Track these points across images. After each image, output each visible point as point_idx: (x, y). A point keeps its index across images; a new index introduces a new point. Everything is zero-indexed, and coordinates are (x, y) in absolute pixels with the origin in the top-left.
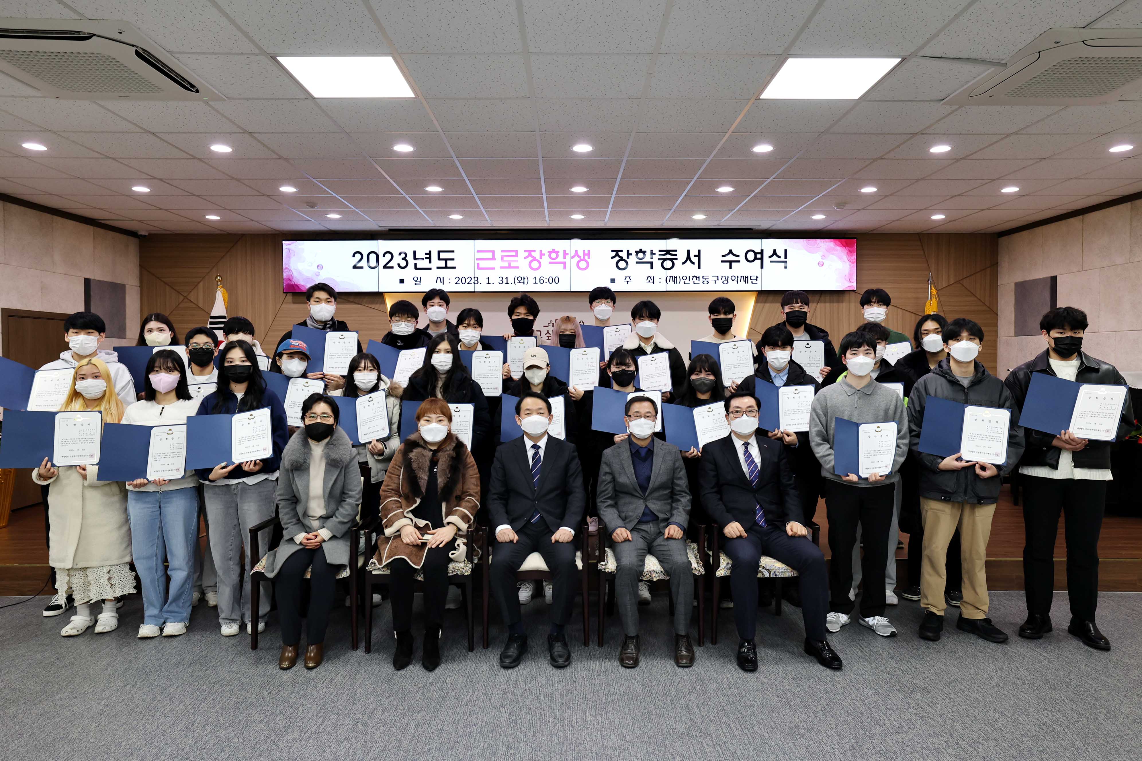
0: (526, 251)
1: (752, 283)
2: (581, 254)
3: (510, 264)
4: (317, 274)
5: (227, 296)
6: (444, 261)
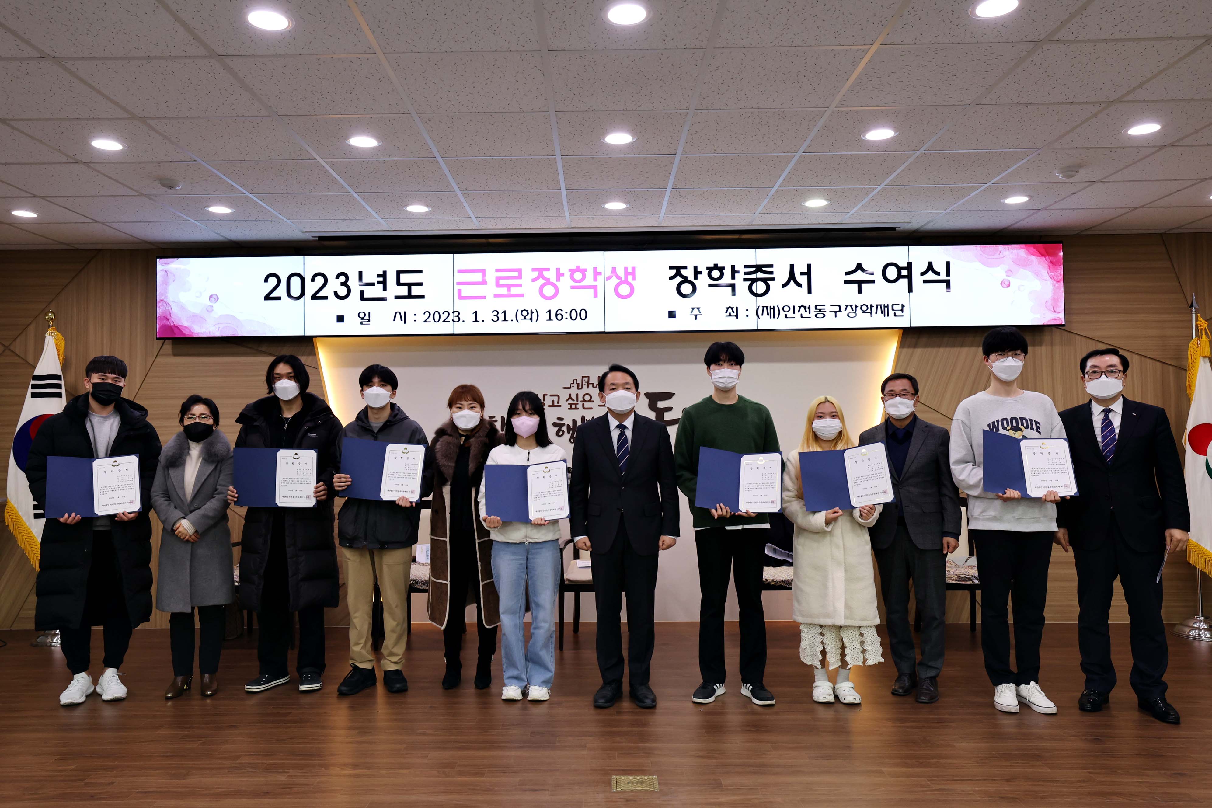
0: (534, 270)
1: (895, 315)
2: (621, 273)
3: (509, 290)
4: (210, 310)
5: (63, 344)
6: (406, 287)
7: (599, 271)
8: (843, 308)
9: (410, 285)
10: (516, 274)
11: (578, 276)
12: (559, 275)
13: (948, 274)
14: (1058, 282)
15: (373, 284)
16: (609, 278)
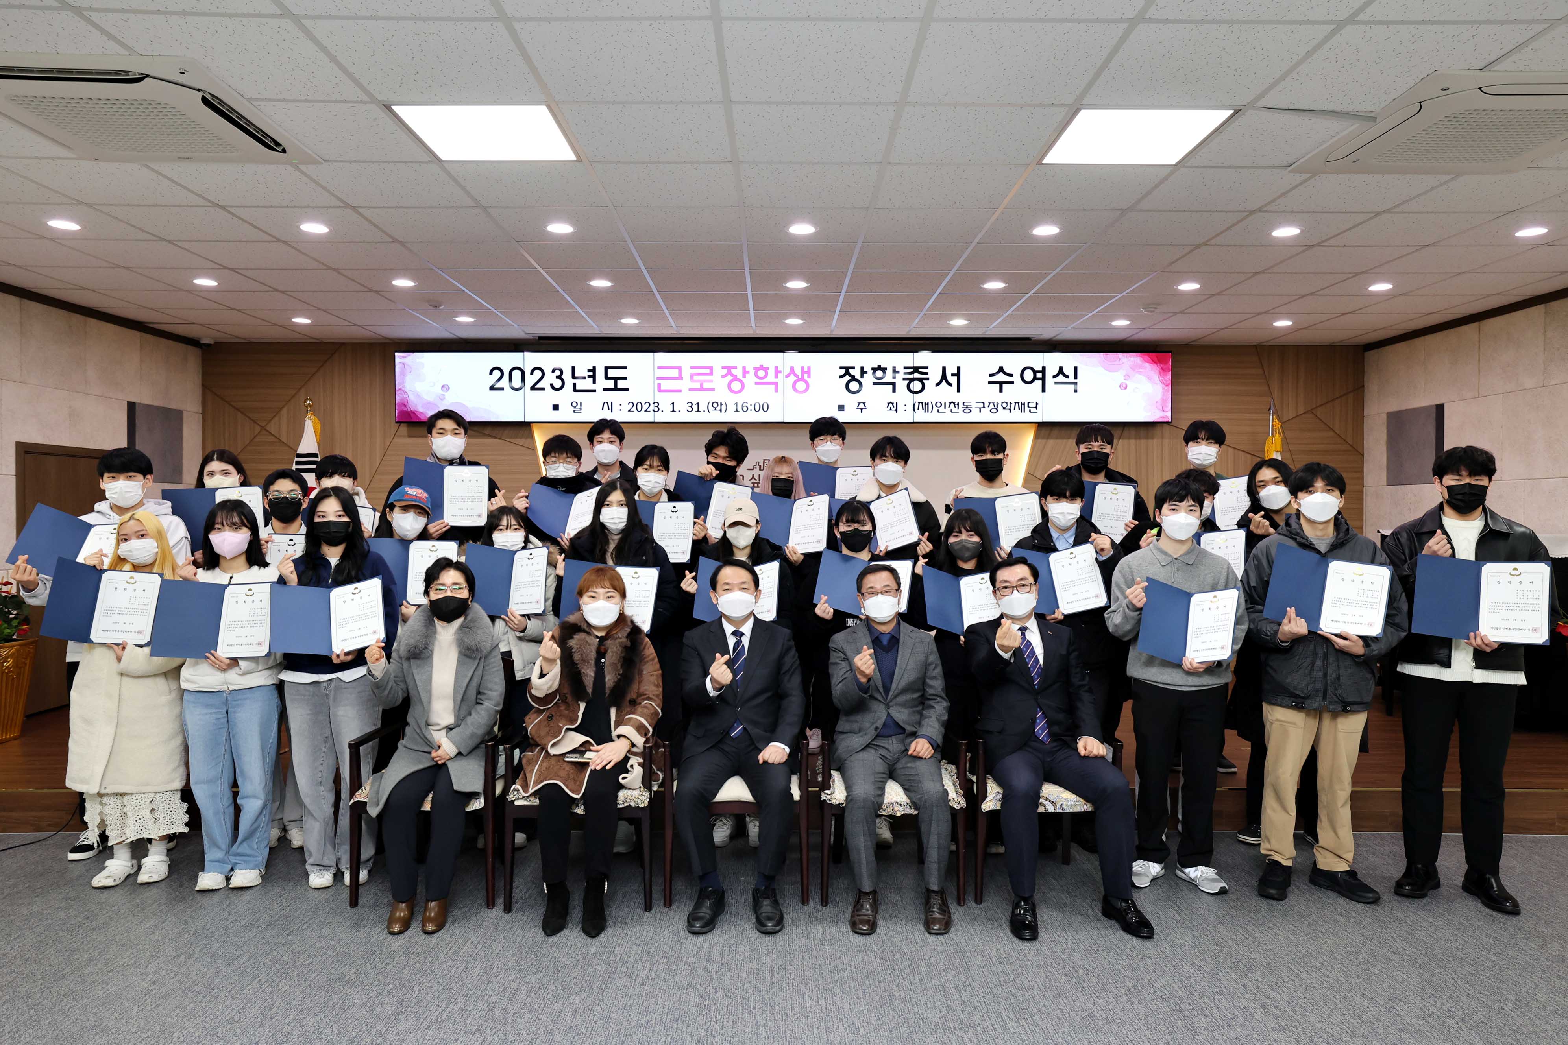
0: (723, 368)
1: (1030, 411)
2: (798, 371)
3: (702, 385)
4: (442, 398)
5: (320, 428)
6: (613, 381)
7: (779, 369)
8: (986, 405)
9: (616, 379)
10: (708, 371)
11: (761, 373)
12: (745, 372)
13: (1076, 377)
14: (1167, 385)
15: (584, 378)
16: (788, 376)
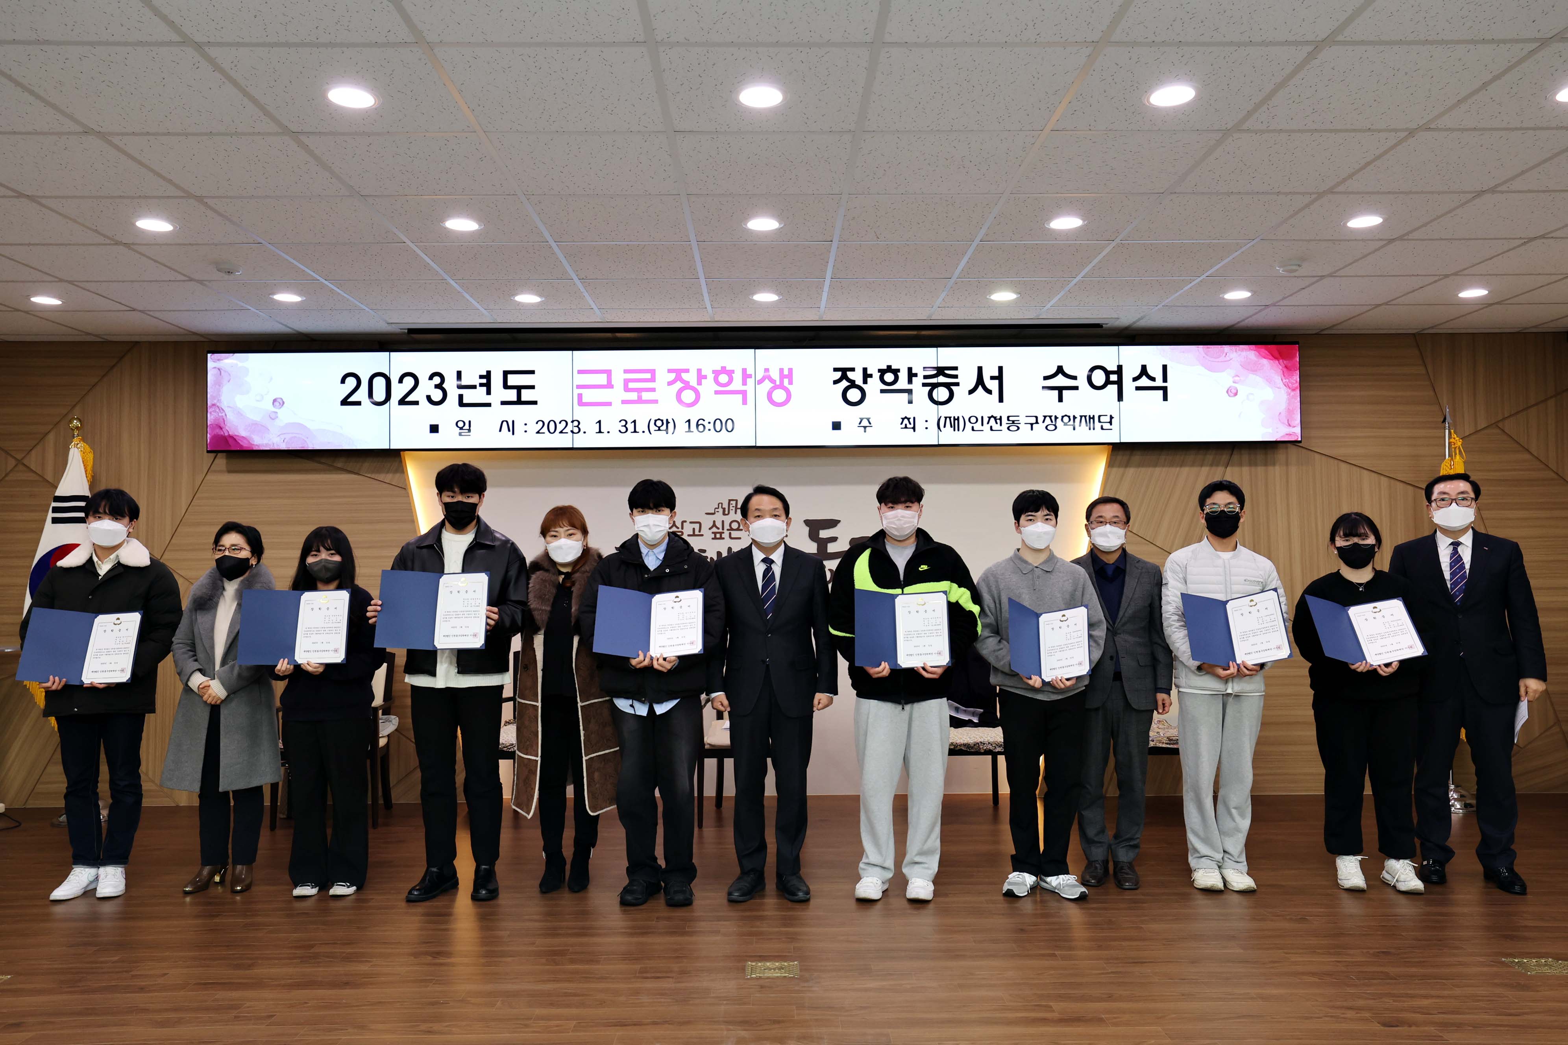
0: (670, 371)
1: (1102, 428)
2: (776, 376)
3: (640, 397)
4: (273, 417)
5: (92, 458)
6: (515, 391)
7: (748, 373)
8: (1040, 420)
9: (519, 388)
10: (648, 376)
11: (724, 378)
12: (701, 377)
13: (1165, 380)
14: (1294, 390)
15: (474, 387)
16: (761, 382)
